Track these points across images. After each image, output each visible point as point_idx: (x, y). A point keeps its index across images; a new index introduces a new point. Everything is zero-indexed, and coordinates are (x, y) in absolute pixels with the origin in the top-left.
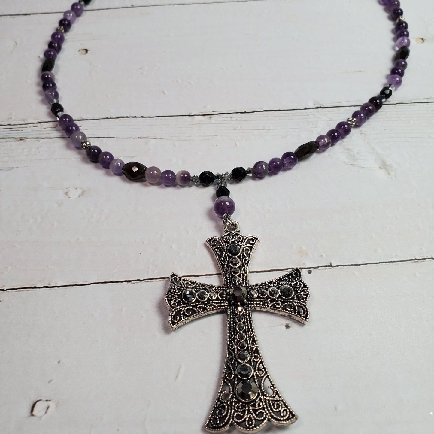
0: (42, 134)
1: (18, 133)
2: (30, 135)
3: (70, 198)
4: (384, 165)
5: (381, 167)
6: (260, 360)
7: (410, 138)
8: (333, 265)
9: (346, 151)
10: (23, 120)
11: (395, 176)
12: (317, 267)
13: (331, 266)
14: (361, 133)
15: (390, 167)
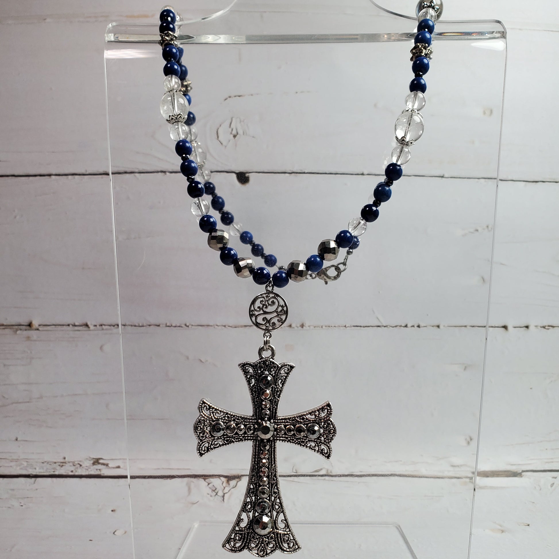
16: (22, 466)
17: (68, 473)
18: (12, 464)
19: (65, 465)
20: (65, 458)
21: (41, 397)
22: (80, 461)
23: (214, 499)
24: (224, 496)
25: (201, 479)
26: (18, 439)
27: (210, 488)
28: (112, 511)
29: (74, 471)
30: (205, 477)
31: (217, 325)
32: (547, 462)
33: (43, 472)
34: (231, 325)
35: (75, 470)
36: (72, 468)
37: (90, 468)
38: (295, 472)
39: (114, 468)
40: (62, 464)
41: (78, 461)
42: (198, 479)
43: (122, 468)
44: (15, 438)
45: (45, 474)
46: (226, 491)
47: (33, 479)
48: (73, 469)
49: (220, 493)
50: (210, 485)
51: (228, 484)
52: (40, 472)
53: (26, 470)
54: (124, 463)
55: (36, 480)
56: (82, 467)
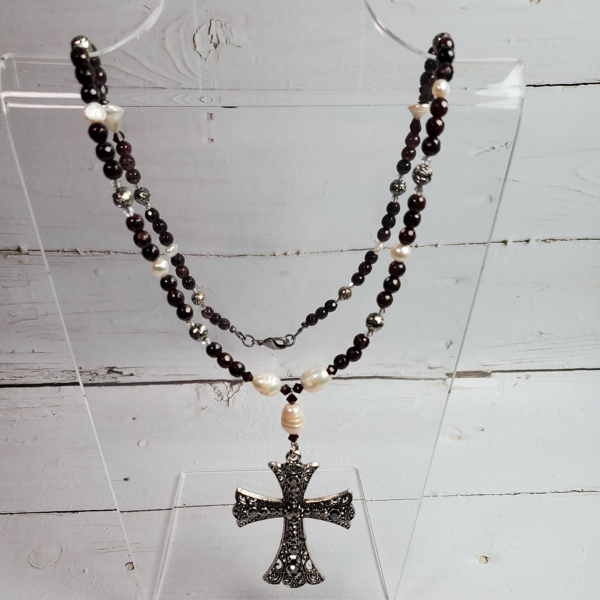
16: (45, 375)
17: (87, 382)
18: (35, 374)
19: (83, 375)
20: (81, 368)
21: (47, 314)
22: (96, 370)
23: (220, 404)
24: (228, 400)
25: (207, 384)
26: (35, 352)
27: (216, 392)
28: (133, 419)
29: (92, 380)
30: (211, 382)
31: (210, 255)
32: (516, 363)
33: (66, 381)
34: (224, 255)
35: (93, 379)
37: (106, 377)
38: (289, 376)
39: (127, 375)
41: (93, 370)
42: (205, 384)
43: (135, 376)
44: (31, 351)
45: (66, 382)
46: (230, 395)
47: (58, 387)
48: (91, 378)
49: (225, 398)
50: (216, 390)
51: (231, 389)
52: (62, 381)
53: (49, 378)
54: (137, 371)
55: (60, 388)
56: (99, 376)
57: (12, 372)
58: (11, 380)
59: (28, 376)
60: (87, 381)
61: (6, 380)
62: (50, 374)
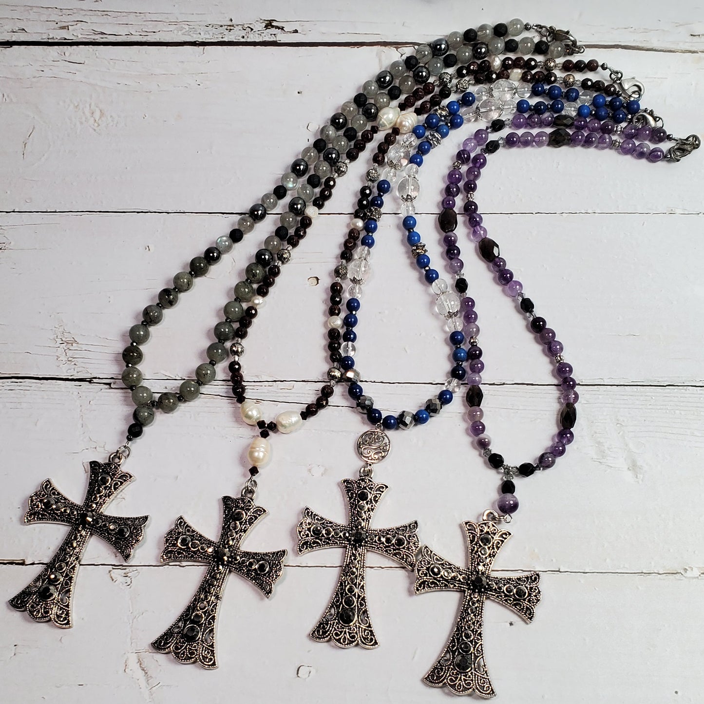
0: (279, 396)
1: (253, 393)
2: (266, 396)
3: (313, 476)
4: (634, 466)
5: (630, 468)
6: (481, 643)
7: (670, 433)
8: (560, 570)
9: (597, 445)
10: (257, 376)
11: (642, 481)
12: (546, 572)
13: (559, 571)
14: (618, 424)
15: (640, 468)
16: (184, 31)
17: (239, 40)
18: (172, 28)
19: (233, 29)
20: (231, 20)
22: (250, 24)
25: (392, 47)
29: (245, 37)
30: (397, 45)
33: (211, 39)
35: (246, 35)
36: (243, 33)
37: (263, 33)
39: (290, 32)
40: (230, 28)
41: (247, 24)
42: (390, 48)
43: (300, 33)
47: (201, 47)
48: (244, 35)
50: (404, 56)
52: (206, 39)
54: (303, 26)
55: (204, 48)
56: (254, 32)
57: (141, 25)
58: (141, 35)
59: (163, 31)
60: (239, 38)
61: (135, 35)
62: (191, 29)
